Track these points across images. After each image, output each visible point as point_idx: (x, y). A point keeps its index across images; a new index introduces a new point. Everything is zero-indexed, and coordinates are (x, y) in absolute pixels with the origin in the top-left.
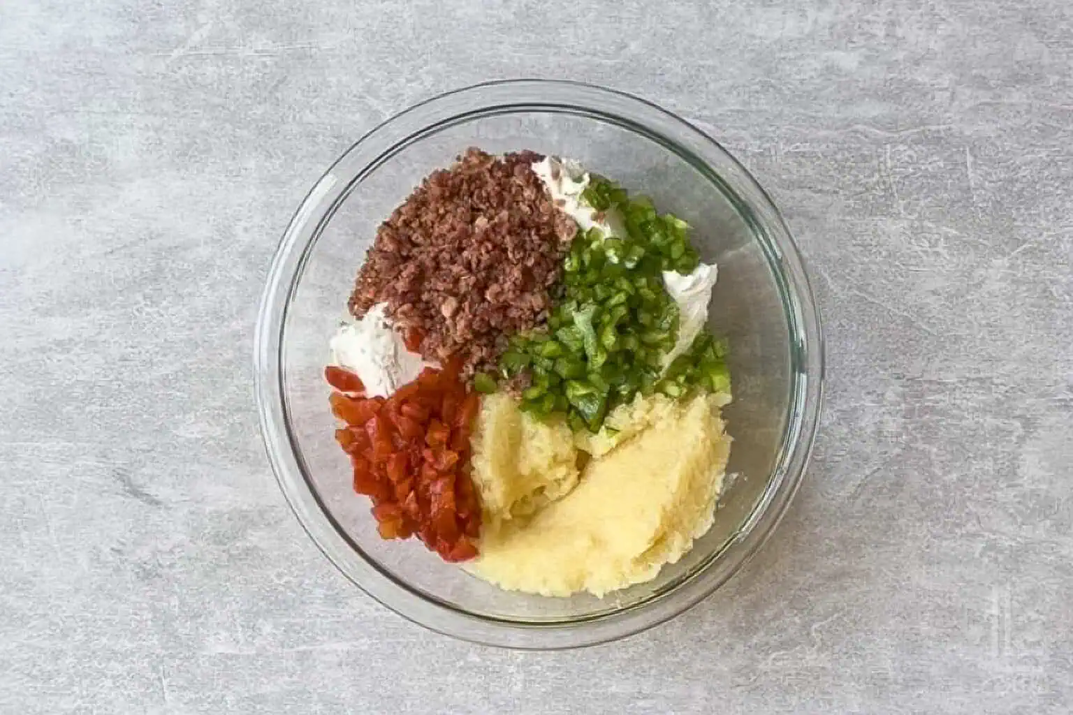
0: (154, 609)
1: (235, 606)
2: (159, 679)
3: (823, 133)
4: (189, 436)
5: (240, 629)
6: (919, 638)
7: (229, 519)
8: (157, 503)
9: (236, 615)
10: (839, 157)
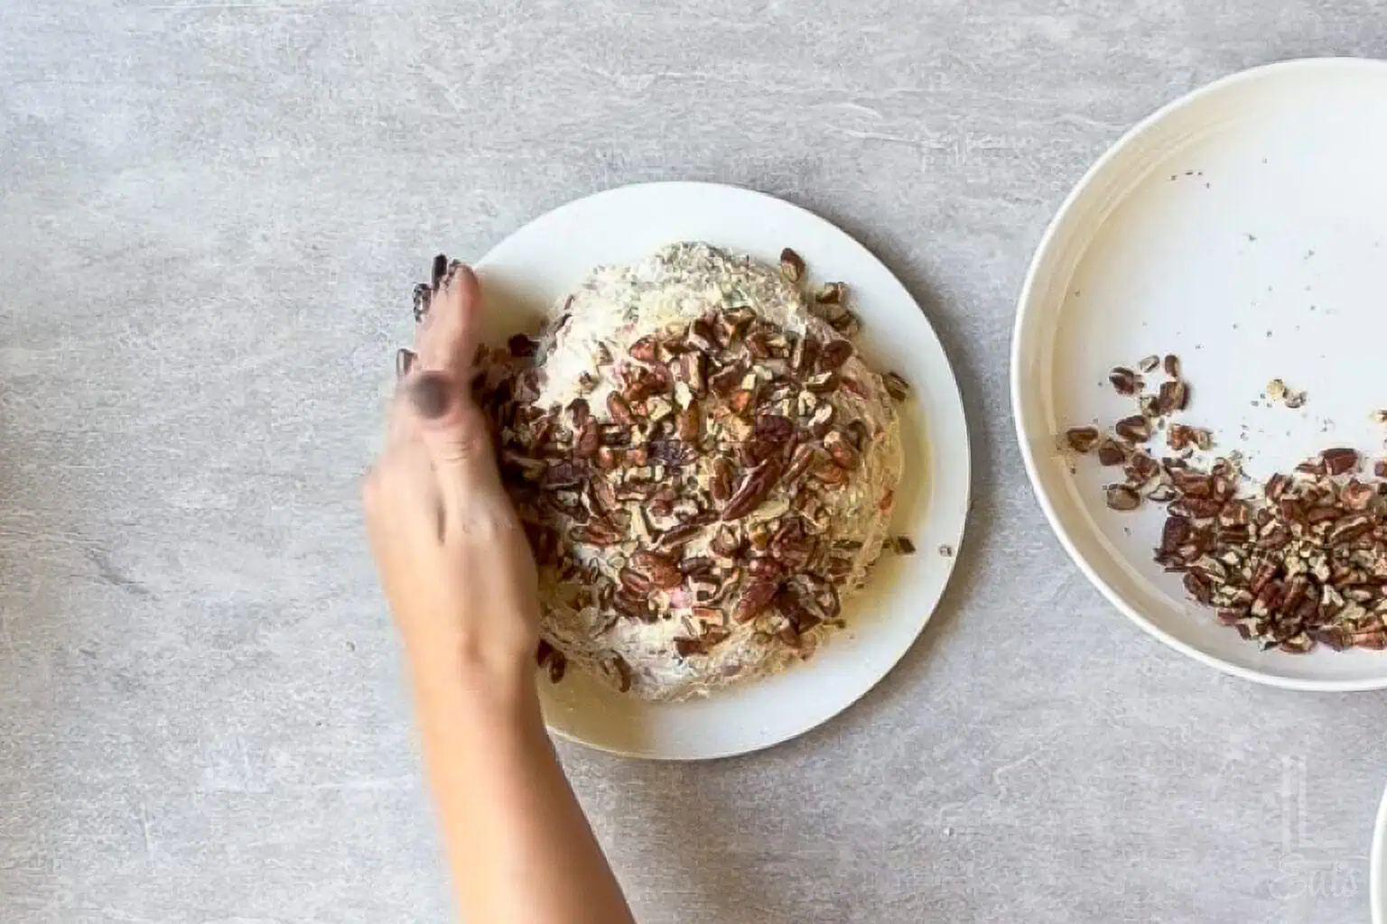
0: (136, 731)
1: (240, 729)
2: (140, 822)
3: (1022, 124)
4: (186, 505)
5: (246, 759)
6: (1136, 788)
7: (236, 616)
8: (143, 592)
9: (242, 741)
10: (1043, 156)
